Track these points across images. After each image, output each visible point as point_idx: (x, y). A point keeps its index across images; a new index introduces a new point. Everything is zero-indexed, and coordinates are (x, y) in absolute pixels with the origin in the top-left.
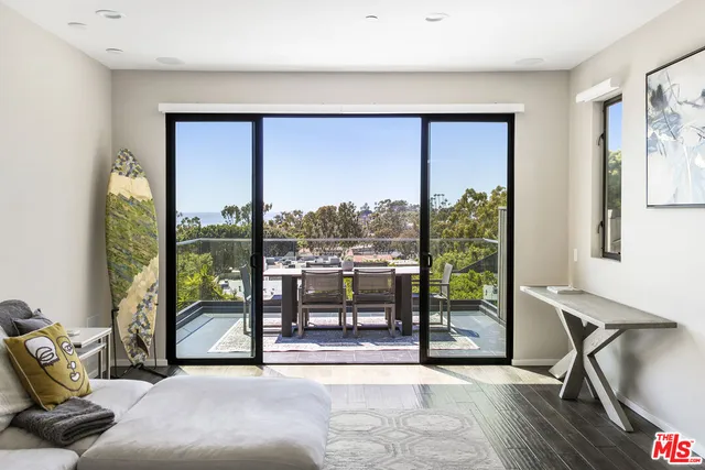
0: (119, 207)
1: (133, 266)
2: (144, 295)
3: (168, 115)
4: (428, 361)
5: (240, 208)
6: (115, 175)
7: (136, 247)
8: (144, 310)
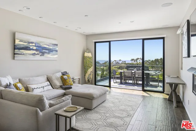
0: (86, 58)
1: (88, 68)
2: (90, 73)
3: (95, 42)
4: (144, 91)
5: (135, 59)
6: (85, 53)
7: (89, 65)
8: (90, 75)
